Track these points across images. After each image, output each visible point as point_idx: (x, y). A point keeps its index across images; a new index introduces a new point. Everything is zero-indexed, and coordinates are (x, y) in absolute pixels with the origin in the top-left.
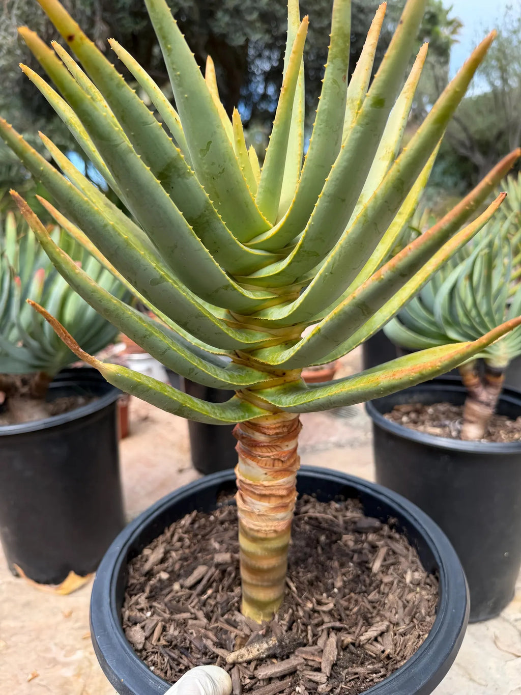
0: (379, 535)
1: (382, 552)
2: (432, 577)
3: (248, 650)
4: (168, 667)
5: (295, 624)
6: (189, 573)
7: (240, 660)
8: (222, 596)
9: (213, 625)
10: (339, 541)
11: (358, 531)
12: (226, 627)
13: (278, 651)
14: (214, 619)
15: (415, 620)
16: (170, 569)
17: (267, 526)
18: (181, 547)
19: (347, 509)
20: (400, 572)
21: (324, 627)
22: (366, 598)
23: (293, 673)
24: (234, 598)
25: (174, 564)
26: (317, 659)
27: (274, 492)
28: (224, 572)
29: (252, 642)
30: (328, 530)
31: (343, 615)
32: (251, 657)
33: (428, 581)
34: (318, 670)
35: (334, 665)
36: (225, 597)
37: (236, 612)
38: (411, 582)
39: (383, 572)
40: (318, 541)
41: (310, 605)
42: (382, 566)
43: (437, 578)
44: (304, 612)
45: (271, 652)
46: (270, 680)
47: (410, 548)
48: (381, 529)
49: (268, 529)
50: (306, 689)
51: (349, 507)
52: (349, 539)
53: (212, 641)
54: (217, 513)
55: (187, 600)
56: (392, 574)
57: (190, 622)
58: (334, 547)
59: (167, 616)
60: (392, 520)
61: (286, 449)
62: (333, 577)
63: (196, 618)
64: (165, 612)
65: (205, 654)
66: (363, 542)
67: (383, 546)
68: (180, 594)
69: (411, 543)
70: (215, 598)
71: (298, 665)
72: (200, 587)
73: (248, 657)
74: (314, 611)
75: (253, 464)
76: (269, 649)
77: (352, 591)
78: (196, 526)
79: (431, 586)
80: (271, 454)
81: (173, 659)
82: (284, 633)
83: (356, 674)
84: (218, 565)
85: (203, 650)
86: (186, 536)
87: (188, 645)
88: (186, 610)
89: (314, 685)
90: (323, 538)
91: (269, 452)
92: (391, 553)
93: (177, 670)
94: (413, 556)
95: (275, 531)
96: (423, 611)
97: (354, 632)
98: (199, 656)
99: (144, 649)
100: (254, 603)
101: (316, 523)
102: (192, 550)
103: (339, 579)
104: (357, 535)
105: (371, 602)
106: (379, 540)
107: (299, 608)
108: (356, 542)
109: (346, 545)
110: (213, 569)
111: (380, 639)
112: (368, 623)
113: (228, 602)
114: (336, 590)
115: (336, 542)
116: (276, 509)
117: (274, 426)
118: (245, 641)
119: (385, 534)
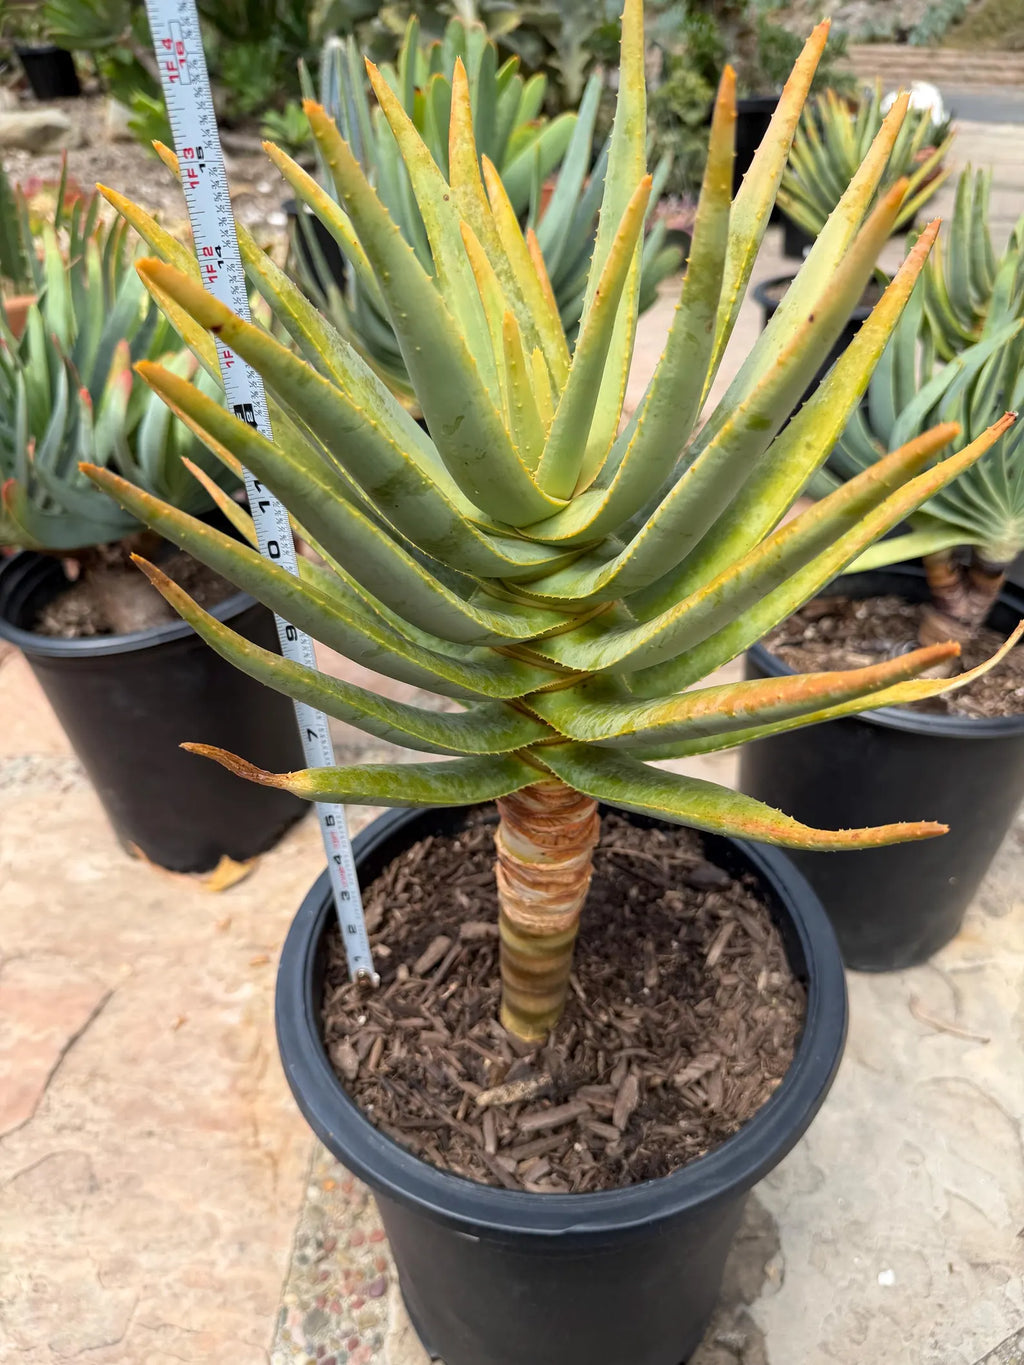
0: (725, 897)
1: (727, 931)
2: (799, 985)
3: (508, 1090)
4: (394, 1106)
5: (579, 1047)
6: (421, 948)
7: (496, 1102)
8: (471, 994)
9: (458, 1042)
10: (659, 900)
11: (696, 887)
12: (476, 1048)
13: (552, 1092)
14: (458, 1032)
15: (762, 1053)
16: (391, 939)
17: (543, 921)
18: (409, 901)
19: (677, 844)
20: (750, 969)
21: (623, 1053)
22: (692, 1007)
23: (572, 1123)
24: (489, 999)
25: (398, 929)
26: (609, 1105)
27: (554, 879)
28: (474, 954)
29: (513, 1079)
30: (644, 879)
31: (654, 1037)
32: (512, 1099)
33: (791, 992)
34: (608, 1120)
35: (633, 1117)
36: (476, 997)
37: (493, 1022)
38: (766, 989)
39: (723, 966)
40: (626, 896)
41: (604, 1018)
42: (723, 955)
43: (806, 989)
44: (595, 1028)
45: (542, 1093)
46: (538, 1134)
47: (772, 930)
48: (729, 888)
49: (543, 924)
50: (589, 1149)
51: (682, 842)
52: (675, 897)
53: (456, 1069)
54: (466, 838)
55: (418, 995)
56: (736, 973)
57: (425, 1035)
58: (651, 908)
59: (389, 1021)
60: (749, 879)
62: (643, 969)
63: (431, 1028)
64: (385, 1015)
65: (446, 1087)
66: (698, 907)
67: (729, 920)
68: (408, 986)
69: (775, 922)
70: (461, 996)
71: (580, 1114)
72: (438, 975)
73: (507, 1099)
74: (609, 1026)
75: (525, 838)
76: (539, 1089)
77: (673, 992)
78: (432, 860)
79: (794, 1000)
80: (552, 829)
81: (400, 1096)
82: (564, 1066)
83: (661, 1134)
84: (465, 942)
85: (442, 1082)
86: (415, 880)
87: (420, 1076)
88: (417, 1014)
89: (597, 1144)
90: (634, 892)
91: (550, 827)
92: (740, 933)
93: (406, 1110)
94: (776, 944)
95: (555, 928)
96: (776, 1040)
97: (668, 1065)
98: (436, 1091)
99: (358, 1078)
100: (517, 1012)
101: (625, 864)
102: (427, 906)
103: (653, 972)
104: (689, 891)
105: (698, 1016)
106: (724, 907)
107: (588, 1024)
108: (687, 904)
109: (671, 908)
110: (458, 948)
111: (704, 1082)
112: (690, 1051)
113: (480, 1004)
114: (646, 991)
115: (654, 900)
116: (559, 899)
117: (558, 794)
118: (503, 1077)
119: (735, 898)
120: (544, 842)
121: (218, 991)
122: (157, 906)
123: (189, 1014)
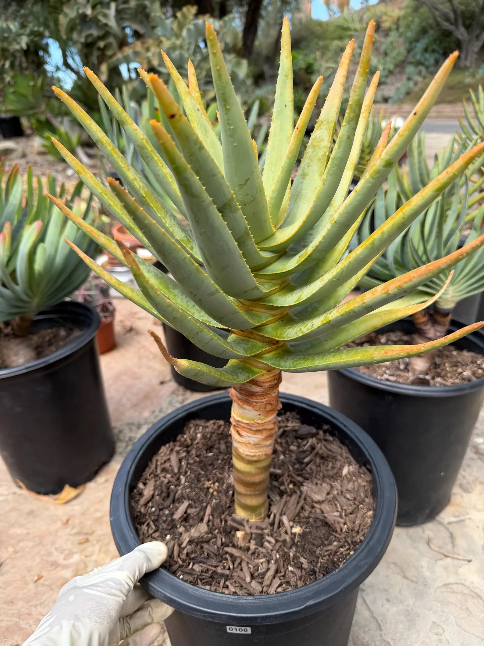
0: (317, 439)
2: (363, 468)
11: (300, 438)
17: (260, 452)
19: (288, 420)
27: (265, 427)
33: (361, 471)
38: (348, 474)
47: (343, 447)
48: (318, 434)
49: (260, 454)
51: (290, 419)
60: (326, 427)
61: (274, 395)
66: (305, 445)
69: (343, 443)
75: (250, 408)
79: (364, 475)
80: (264, 400)
91: (263, 399)
94: (346, 453)
95: (266, 455)
96: (362, 495)
104: (300, 441)
106: (317, 443)
108: (299, 446)
116: (267, 438)
117: (268, 380)
119: (322, 437)
120: (260, 408)
121: (61, 559)
122: (31, 513)
123: (44, 574)
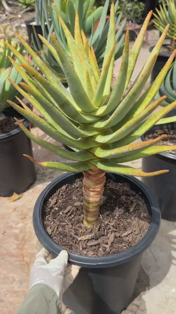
0: (134, 198)
1: (135, 204)
2: (150, 216)
3: (85, 237)
4: (59, 241)
5: (101, 229)
6: (65, 208)
7: (82, 240)
8: (77, 218)
9: (74, 227)
10: (120, 198)
11: (127, 195)
12: (78, 228)
13: (95, 237)
14: (74, 226)
15: (141, 230)
16: (58, 206)
18: (62, 198)
19: (124, 186)
20: (140, 213)
21: (111, 230)
22: (126, 221)
23: (99, 244)
24: (81, 219)
25: (60, 204)
26: (107, 241)
27: (96, 190)
28: (77, 209)
29: (86, 234)
30: (116, 194)
31: (117, 227)
32: (86, 239)
33: (148, 218)
34: (107, 244)
35: (112, 243)
36: (78, 218)
37: (82, 223)
38: (143, 217)
39: (133, 212)
40: (112, 198)
41: (106, 222)
42: (134, 210)
44: (104, 224)
45: (92, 238)
46: (91, 246)
47: (145, 204)
48: (136, 195)
49: (93, 200)
50: (103, 249)
52: (123, 197)
53: (73, 233)
54: (75, 184)
55: (65, 218)
56: (136, 213)
57: (66, 226)
58: (118, 200)
59: (58, 223)
61: (101, 177)
62: (115, 213)
63: (68, 225)
64: (57, 222)
65: (71, 237)
66: (128, 200)
67: (135, 202)
68: (62, 216)
69: (145, 202)
70: (74, 218)
71: (101, 242)
72: (69, 214)
73: (85, 239)
74: (108, 224)
75: (89, 180)
76: (92, 237)
77: (122, 217)
78: (67, 189)
79: (149, 219)
81: (61, 238)
82: (97, 232)
83: (119, 246)
84: (75, 206)
85: (70, 236)
86: (64, 193)
87: (66, 234)
88: (65, 222)
89: (104, 249)
90: (114, 197)
91: (95, 178)
92: (138, 205)
93: (62, 241)
94: (145, 207)
95: (96, 201)
96: (145, 228)
97: (120, 233)
98: (69, 238)
99: (51, 235)
100: (87, 221)
101: (112, 190)
102: (66, 199)
103: (118, 213)
104: (126, 196)
105: (127, 222)
106: (134, 200)
107: (103, 223)
108: (126, 199)
109: (122, 200)
110: (74, 208)
111: (128, 236)
112: (125, 229)
113: (79, 220)
114: (116, 217)
115: (119, 198)
116: (96, 195)
118: (84, 234)
119: (137, 198)
120: (93, 181)
121: (14, 225)
123: (6, 231)
